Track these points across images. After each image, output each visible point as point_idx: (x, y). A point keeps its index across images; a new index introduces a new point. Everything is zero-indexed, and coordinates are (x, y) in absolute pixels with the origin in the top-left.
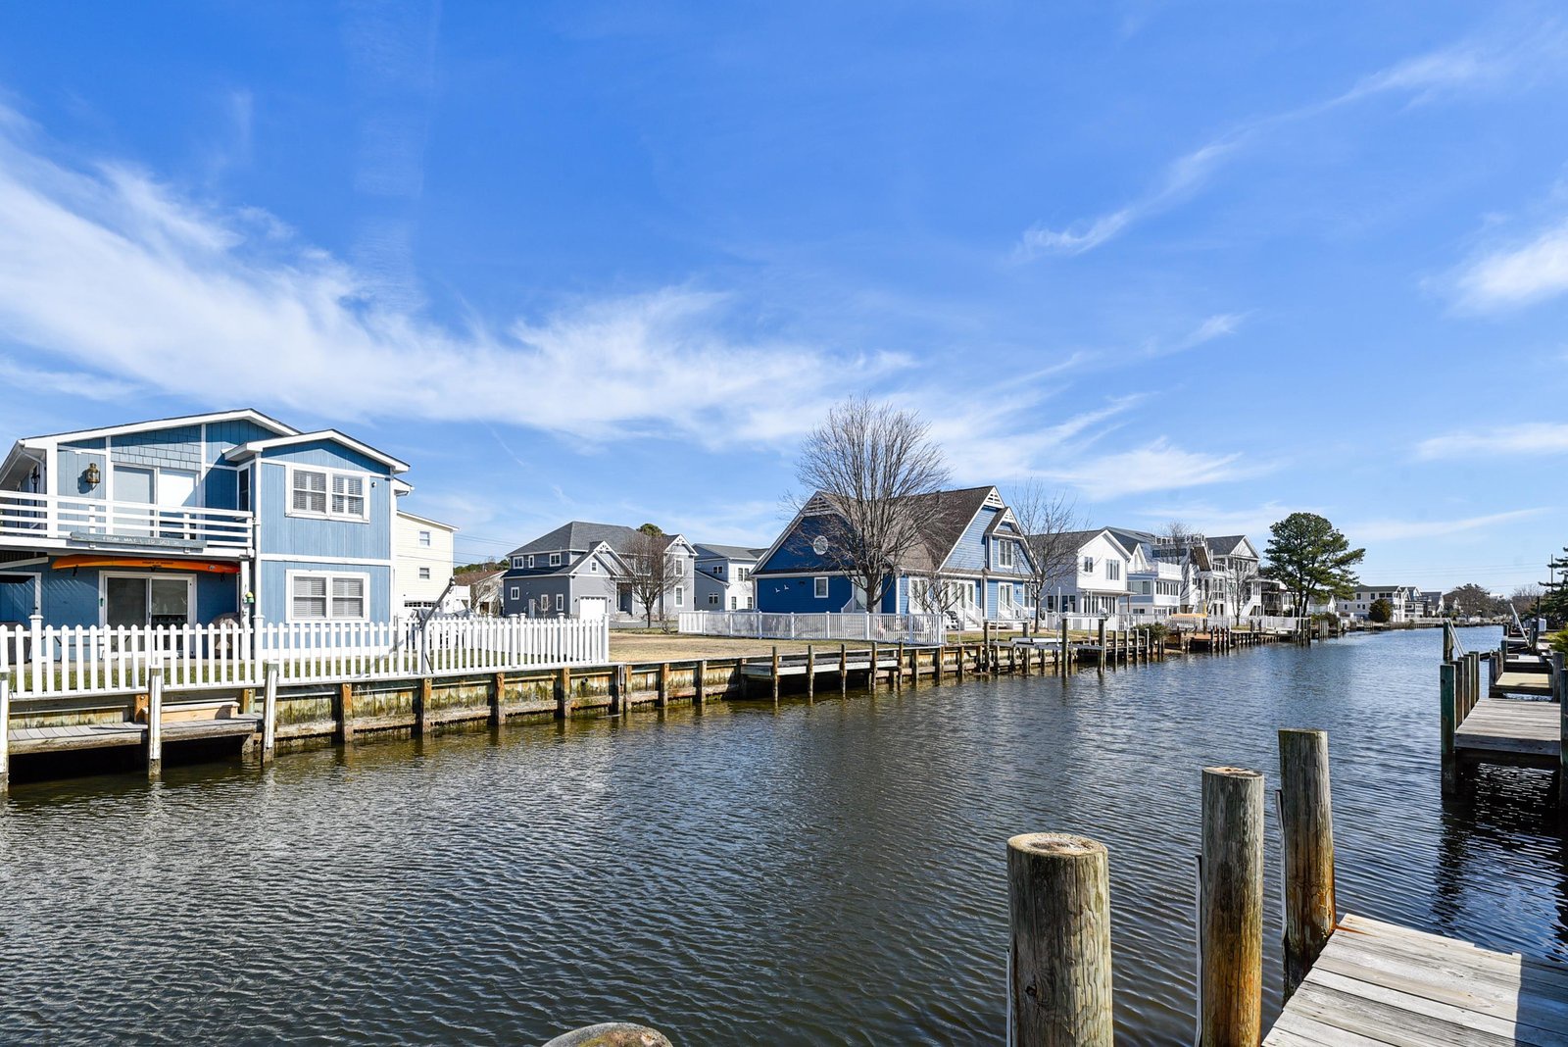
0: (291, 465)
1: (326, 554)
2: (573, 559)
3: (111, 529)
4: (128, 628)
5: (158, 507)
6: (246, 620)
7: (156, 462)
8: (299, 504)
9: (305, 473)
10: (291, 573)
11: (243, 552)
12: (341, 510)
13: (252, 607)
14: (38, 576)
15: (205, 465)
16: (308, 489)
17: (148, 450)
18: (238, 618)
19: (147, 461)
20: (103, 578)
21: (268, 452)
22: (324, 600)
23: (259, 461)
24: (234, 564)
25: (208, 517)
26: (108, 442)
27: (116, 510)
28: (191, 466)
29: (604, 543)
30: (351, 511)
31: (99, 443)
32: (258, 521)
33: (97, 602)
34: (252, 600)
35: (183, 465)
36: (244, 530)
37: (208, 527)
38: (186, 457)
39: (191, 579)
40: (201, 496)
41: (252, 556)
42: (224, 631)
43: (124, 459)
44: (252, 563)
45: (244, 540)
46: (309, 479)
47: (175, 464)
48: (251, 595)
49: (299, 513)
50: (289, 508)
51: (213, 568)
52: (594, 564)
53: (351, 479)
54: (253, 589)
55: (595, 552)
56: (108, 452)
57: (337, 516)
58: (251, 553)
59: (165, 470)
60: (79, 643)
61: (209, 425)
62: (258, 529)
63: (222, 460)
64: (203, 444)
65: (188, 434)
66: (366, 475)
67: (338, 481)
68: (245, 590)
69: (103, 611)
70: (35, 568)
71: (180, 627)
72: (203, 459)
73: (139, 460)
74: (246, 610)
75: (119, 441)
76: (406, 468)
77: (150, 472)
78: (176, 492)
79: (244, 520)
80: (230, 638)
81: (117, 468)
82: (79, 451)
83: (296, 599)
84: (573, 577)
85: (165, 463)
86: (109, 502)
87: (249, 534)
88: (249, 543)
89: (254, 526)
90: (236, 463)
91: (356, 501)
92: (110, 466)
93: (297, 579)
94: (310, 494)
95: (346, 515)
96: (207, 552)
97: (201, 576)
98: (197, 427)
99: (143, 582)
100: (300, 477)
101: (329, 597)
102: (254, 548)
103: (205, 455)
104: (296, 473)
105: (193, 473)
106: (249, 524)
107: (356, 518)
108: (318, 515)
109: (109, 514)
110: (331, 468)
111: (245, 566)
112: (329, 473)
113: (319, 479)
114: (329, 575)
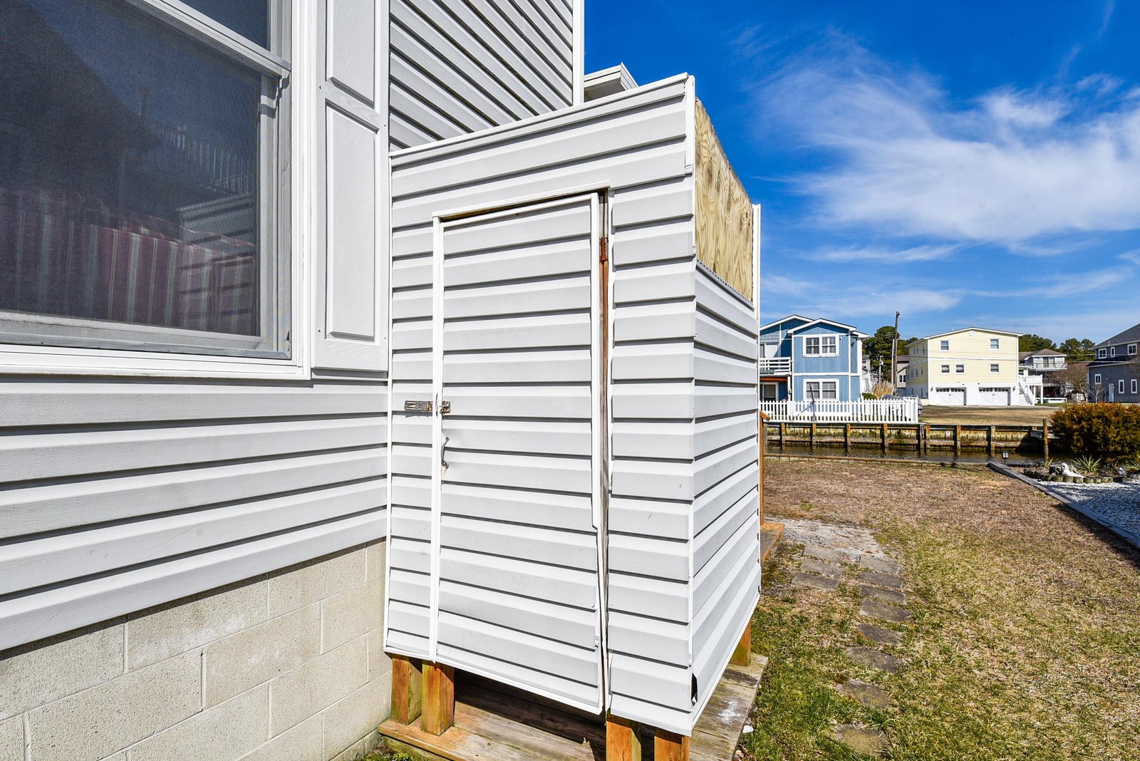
0: (805, 336)
1: (820, 372)
5: (765, 359)
6: (790, 399)
7: (765, 341)
8: (809, 351)
9: (811, 339)
10: (805, 381)
11: (787, 373)
12: (826, 352)
13: (791, 394)
15: (781, 340)
16: (813, 345)
17: (763, 337)
18: (788, 399)
19: (763, 341)
21: (795, 333)
22: (819, 391)
23: (793, 336)
24: (785, 377)
25: (782, 361)
28: (776, 341)
30: (831, 352)
32: (793, 360)
34: (791, 391)
35: (773, 341)
36: (788, 364)
37: (780, 365)
38: (775, 337)
39: (776, 384)
40: (779, 353)
42: (782, 403)
44: (791, 376)
45: (788, 368)
46: (813, 341)
47: (771, 341)
48: (791, 389)
49: (809, 356)
50: (805, 354)
51: (780, 379)
53: (831, 338)
57: (824, 355)
58: (790, 373)
59: (768, 344)
61: (782, 324)
62: (793, 364)
63: (786, 336)
64: (780, 331)
65: (776, 329)
66: (837, 335)
67: (825, 339)
68: (789, 388)
72: (780, 338)
74: (789, 395)
76: (855, 329)
77: (763, 345)
78: (771, 351)
79: (787, 360)
80: (786, 406)
83: (807, 391)
85: (768, 341)
87: (789, 366)
88: (790, 369)
89: (791, 363)
90: (789, 337)
91: (833, 348)
93: (807, 383)
94: (813, 347)
95: (829, 354)
96: (775, 374)
97: (780, 383)
98: (778, 325)
100: (809, 341)
101: (821, 390)
102: (792, 371)
103: (780, 336)
104: (807, 339)
105: (777, 343)
106: (789, 362)
107: (833, 355)
108: (816, 355)
110: (821, 335)
111: (789, 378)
112: (820, 336)
113: (817, 340)
114: (821, 381)
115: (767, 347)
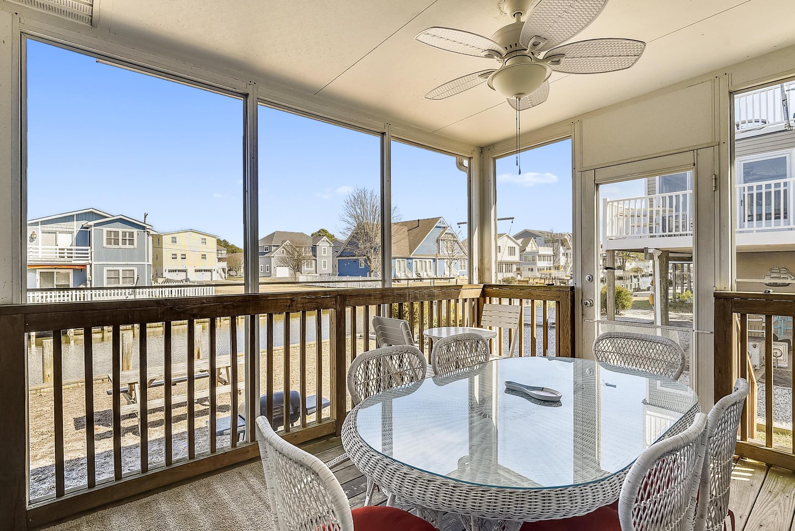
0: (105, 229)
1: (120, 261)
2: (273, 249)
3: (40, 255)
5: (58, 247)
7: (57, 229)
8: (109, 243)
9: (111, 231)
10: (105, 269)
11: (87, 261)
12: (125, 244)
13: (91, 281)
15: (76, 230)
16: (113, 237)
17: (54, 225)
18: (86, 286)
19: (54, 229)
20: (38, 272)
21: (96, 225)
22: (119, 278)
23: (93, 228)
24: (84, 266)
25: (77, 250)
26: (40, 223)
27: (42, 249)
28: (70, 230)
29: (288, 241)
30: (129, 244)
31: (37, 224)
32: (93, 250)
33: (36, 280)
34: (91, 279)
35: (67, 230)
36: (88, 254)
37: (77, 253)
38: (69, 227)
39: (71, 271)
40: (74, 243)
41: (91, 263)
43: (45, 229)
44: (91, 265)
45: (88, 257)
46: (113, 233)
47: (64, 230)
48: (90, 277)
49: (109, 246)
50: (105, 245)
51: (77, 267)
52: (283, 251)
53: (129, 232)
54: (91, 275)
55: (283, 245)
56: (39, 227)
57: (124, 247)
59: (60, 233)
61: (77, 215)
62: (93, 253)
63: (83, 227)
64: (75, 222)
65: (69, 218)
66: (135, 231)
67: (124, 234)
68: (88, 276)
69: (38, 284)
72: (75, 227)
73: (51, 229)
74: (89, 282)
75: (43, 223)
76: (151, 227)
77: (55, 233)
78: (66, 241)
79: (87, 250)
81: (42, 232)
83: (107, 278)
84: (273, 257)
85: (61, 230)
86: (40, 246)
87: (89, 255)
88: (90, 258)
89: (91, 252)
90: (88, 228)
91: (131, 242)
92: (40, 232)
93: (108, 270)
94: (113, 239)
95: (127, 246)
96: (74, 262)
97: (74, 270)
98: (71, 216)
99: (53, 273)
100: (109, 233)
101: (121, 277)
102: (91, 260)
103: (76, 226)
104: (107, 232)
105: (72, 233)
106: (89, 251)
107: (131, 247)
108: (116, 247)
109: (40, 251)
110: (121, 229)
111: (88, 266)
112: (120, 231)
113: (117, 233)
114: (121, 269)
115: (59, 235)
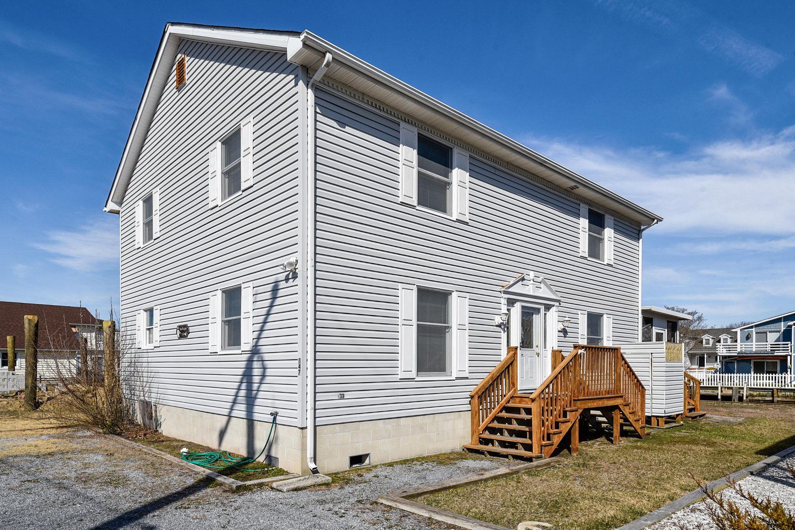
3: (755, 350)
4: (760, 374)
5: (768, 343)
6: (789, 373)
7: (768, 330)
13: (791, 369)
14: (736, 361)
15: (783, 329)
17: (765, 327)
18: (787, 373)
19: (765, 330)
20: (752, 363)
24: (786, 356)
26: (754, 327)
27: (756, 345)
28: (778, 330)
31: (752, 327)
32: (792, 344)
33: (751, 368)
34: (790, 367)
35: (776, 330)
36: (788, 347)
38: (777, 327)
39: (778, 361)
40: (781, 339)
41: (791, 354)
42: (783, 375)
43: (758, 331)
44: (791, 356)
45: (788, 350)
47: (773, 330)
51: (781, 358)
54: (791, 364)
56: (754, 329)
59: (770, 332)
60: (747, 377)
61: (784, 317)
62: (792, 347)
63: (787, 327)
64: (782, 323)
65: (778, 321)
68: (789, 364)
69: (752, 369)
70: (736, 359)
71: (775, 374)
72: (782, 327)
73: (763, 330)
74: (789, 370)
75: (756, 326)
77: (766, 333)
78: (772, 337)
79: (788, 344)
80: (785, 377)
81: (756, 333)
82: (746, 330)
85: (770, 330)
86: (754, 343)
87: (790, 348)
88: (790, 351)
89: (791, 346)
92: (754, 333)
97: (781, 360)
98: (781, 318)
99: (764, 362)
102: (791, 352)
103: (782, 326)
105: (779, 332)
109: (754, 346)
111: (789, 357)
115: (768, 334)
